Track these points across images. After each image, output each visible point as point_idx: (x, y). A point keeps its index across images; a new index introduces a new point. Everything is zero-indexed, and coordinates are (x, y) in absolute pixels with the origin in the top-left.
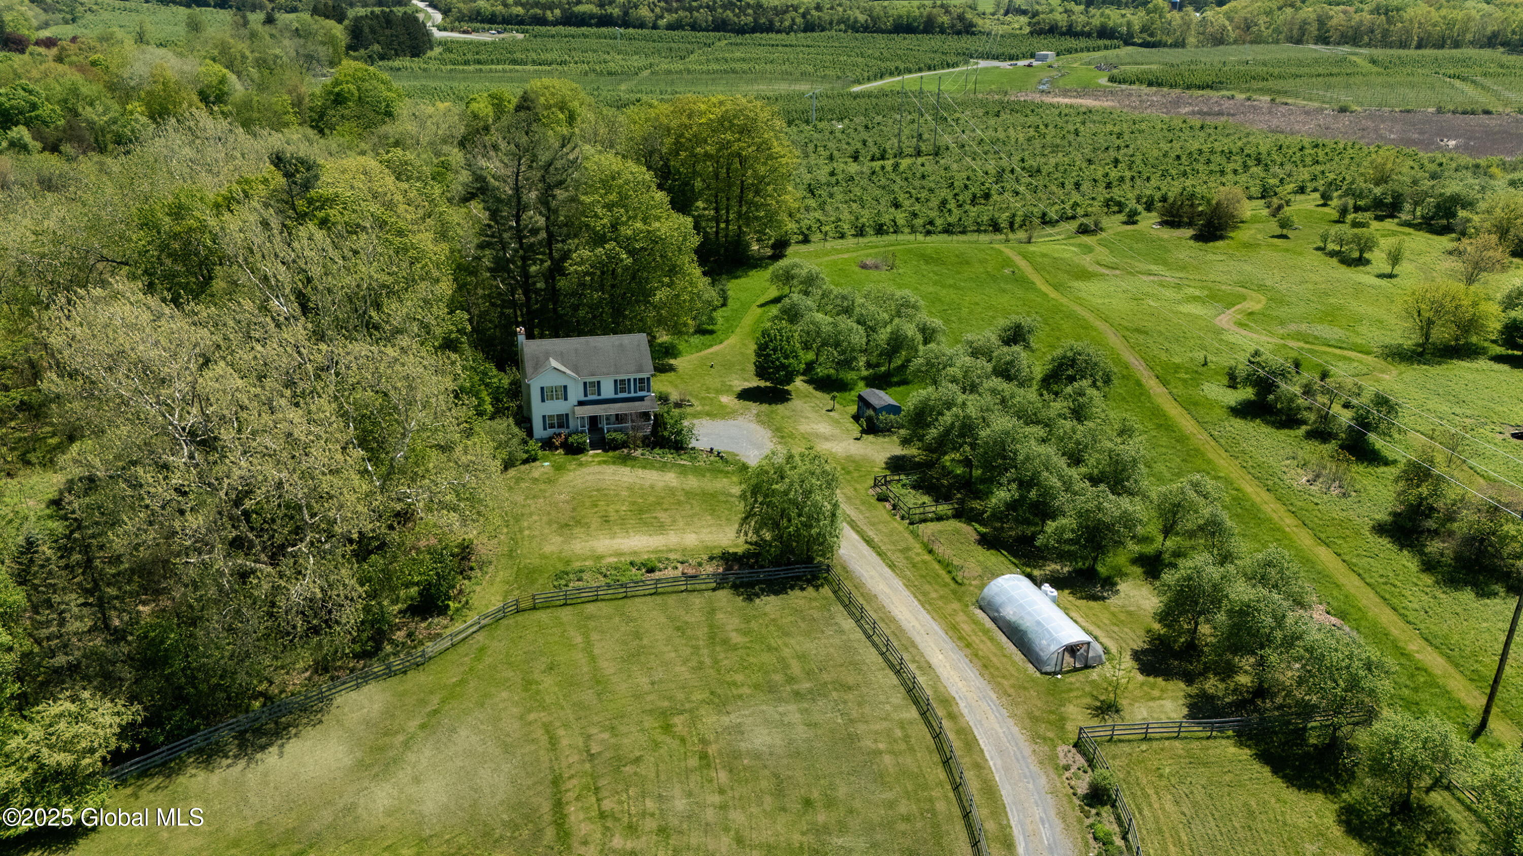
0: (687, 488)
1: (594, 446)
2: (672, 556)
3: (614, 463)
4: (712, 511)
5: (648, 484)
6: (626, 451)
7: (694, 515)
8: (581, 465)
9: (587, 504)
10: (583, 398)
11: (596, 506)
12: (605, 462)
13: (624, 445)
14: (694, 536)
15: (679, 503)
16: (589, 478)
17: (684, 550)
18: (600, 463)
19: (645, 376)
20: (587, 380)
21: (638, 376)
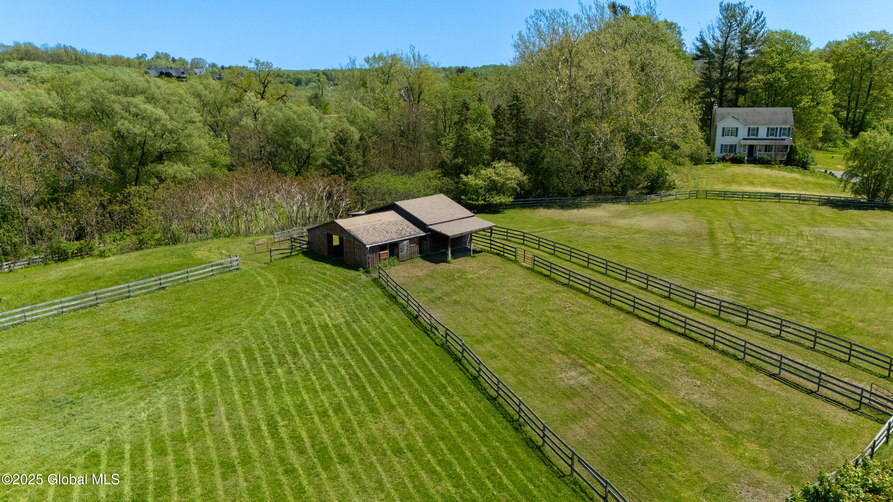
0: (806, 180)
1: (749, 161)
3: (761, 168)
5: (780, 175)
6: (769, 165)
7: (809, 187)
8: (739, 167)
9: (742, 177)
10: (747, 137)
11: (747, 178)
12: (755, 167)
13: (768, 162)
17: (801, 194)
18: (752, 167)
19: (787, 126)
20: (751, 127)
21: (783, 127)
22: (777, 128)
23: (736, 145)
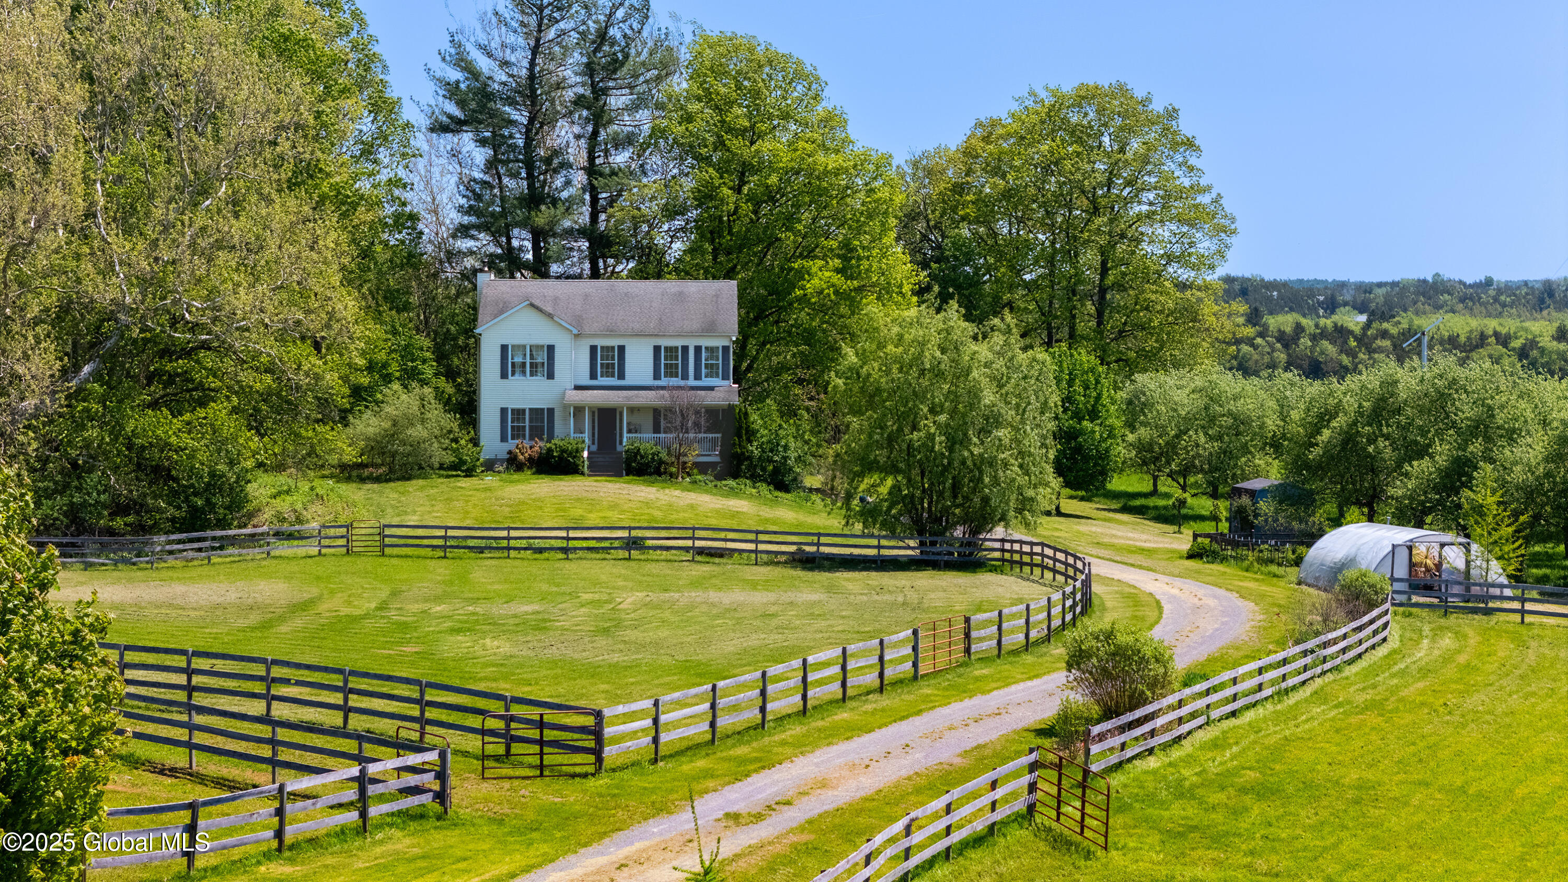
1: (596, 469)
3: (628, 483)
5: (685, 503)
6: (660, 478)
8: (559, 480)
10: (586, 381)
12: (608, 481)
13: (660, 469)
16: (567, 488)
18: (598, 481)
19: (719, 343)
20: (600, 342)
21: (705, 342)
22: (685, 349)
23: (551, 411)
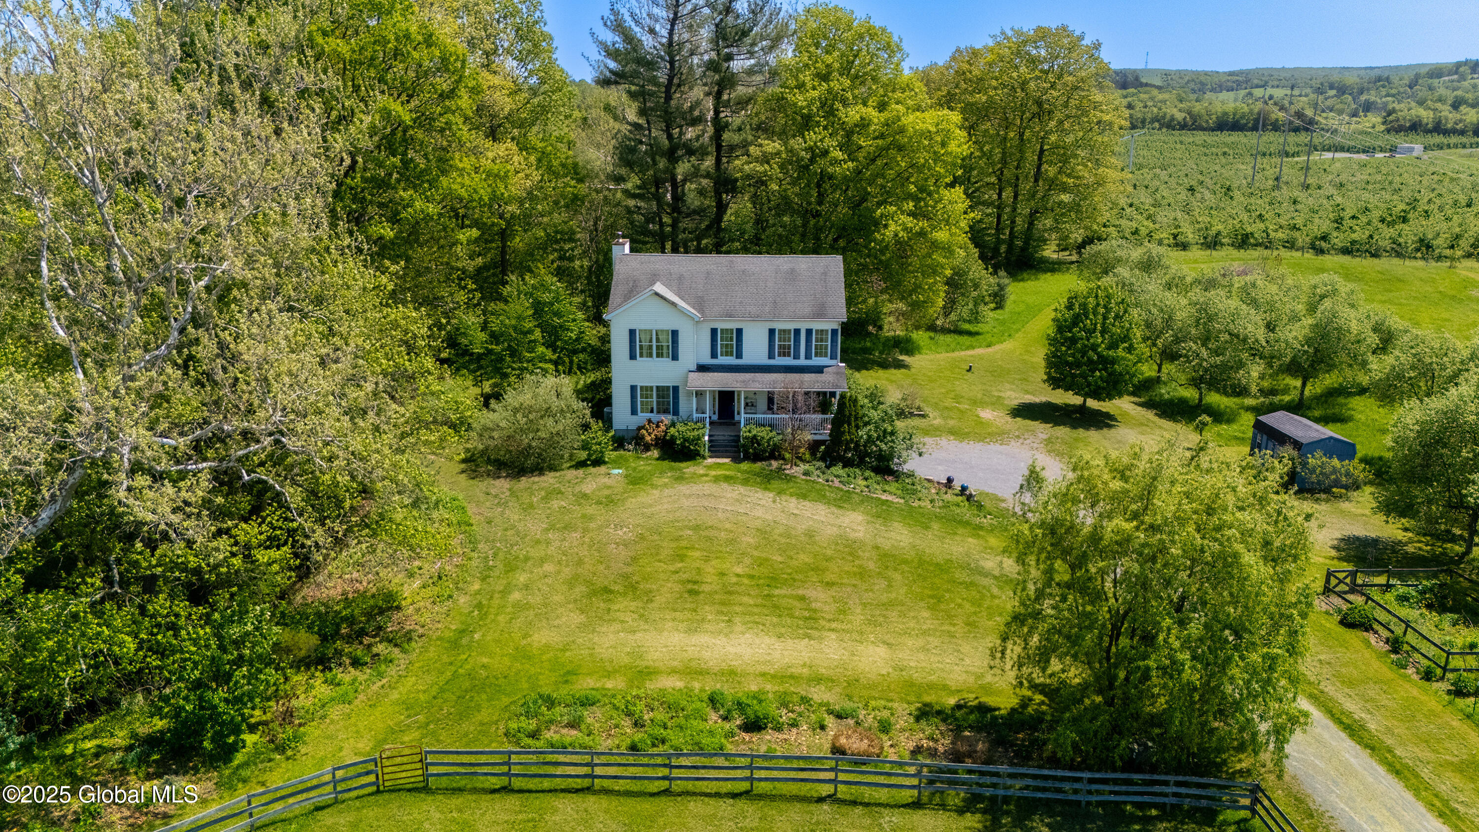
0: (886, 545)
1: (716, 449)
2: (819, 694)
3: (745, 482)
4: (936, 602)
5: (801, 527)
6: (775, 464)
7: (890, 604)
8: (680, 479)
9: (664, 553)
10: (707, 360)
11: (682, 558)
12: (727, 479)
13: (774, 453)
14: (882, 651)
15: (862, 574)
16: (686, 503)
17: (853, 682)
18: (717, 479)
19: (829, 326)
20: (720, 326)
21: (816, 326)
22: (797, 332)
23: (676, 389)
